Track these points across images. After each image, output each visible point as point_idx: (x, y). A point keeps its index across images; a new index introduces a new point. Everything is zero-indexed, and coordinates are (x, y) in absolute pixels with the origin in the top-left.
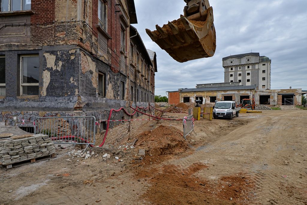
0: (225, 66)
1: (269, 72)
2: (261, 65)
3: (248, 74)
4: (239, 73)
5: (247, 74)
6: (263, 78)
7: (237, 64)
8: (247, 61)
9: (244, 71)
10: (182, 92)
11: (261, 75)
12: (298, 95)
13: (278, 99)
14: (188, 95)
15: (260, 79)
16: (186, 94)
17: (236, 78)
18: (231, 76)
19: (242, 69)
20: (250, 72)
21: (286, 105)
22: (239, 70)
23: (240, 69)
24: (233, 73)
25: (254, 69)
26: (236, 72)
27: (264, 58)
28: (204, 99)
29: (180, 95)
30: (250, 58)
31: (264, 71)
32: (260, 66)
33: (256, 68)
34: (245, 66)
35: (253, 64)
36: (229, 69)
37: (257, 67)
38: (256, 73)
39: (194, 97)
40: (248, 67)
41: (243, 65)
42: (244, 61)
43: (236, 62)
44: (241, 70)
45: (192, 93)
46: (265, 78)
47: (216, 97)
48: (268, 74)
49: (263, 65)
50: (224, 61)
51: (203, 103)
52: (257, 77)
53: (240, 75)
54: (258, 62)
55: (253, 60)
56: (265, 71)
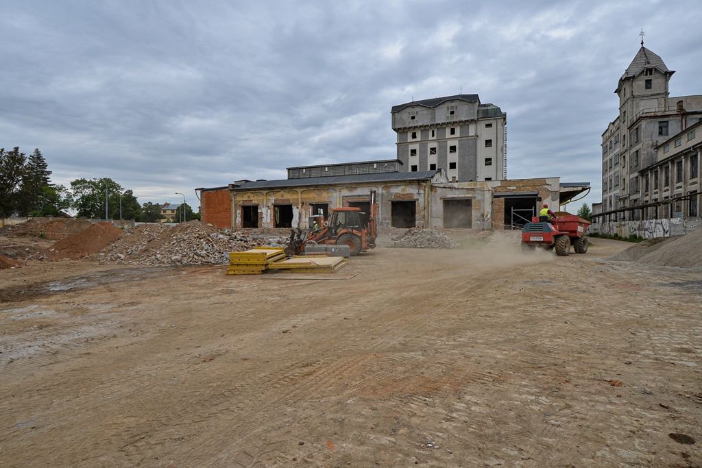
0: (397, 127)
1: (500, 145)
2: (482, 125)
3: (453, 149)
4: (431, 145)
5: (449, 150)
6: (487, 160)
7: (427, 122)
8: (449, 115)
9: (442, 141)
10: (236, 191)
11: (483, 152)
12: (550, 197)
13: (492, 209)
14: (254, 199)
15: (481, 162)
16: (249, 197)
17: (423, 160)
18: (412, 155)
19: (437, 137)
20: (455, 143)
21: (514, 228)
22: (430, 138)
23: (433, 135)
24: (416, 147)
25: (465, 134)
26: (423, 143)
27: (489, 108)
28: (295, 212)
29: (233, 199)
30: (456, 108)
31: (488, 143)
32: (479, 128)
33: (470, 135)
34: (445, 128)
35: (465, 124)
36: (407, 137)
37: (472, 130)
38: (469, 147)
39: (270, 204)
40: (453, 132)
41: (439, 126)
42: (442, 116)
43: (423, 118)
44: (435, 138)
45: (264, 192)
46: (490, 159)
47: (327, 204)
48: (499, 149)
49: (489, 126)
50: (396, 114)
51: (292, 225)
52: (472, 157)
53: (433, 150)
54: (475, 118)
55: (463, 113)
56: (491, 141)
